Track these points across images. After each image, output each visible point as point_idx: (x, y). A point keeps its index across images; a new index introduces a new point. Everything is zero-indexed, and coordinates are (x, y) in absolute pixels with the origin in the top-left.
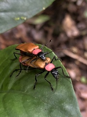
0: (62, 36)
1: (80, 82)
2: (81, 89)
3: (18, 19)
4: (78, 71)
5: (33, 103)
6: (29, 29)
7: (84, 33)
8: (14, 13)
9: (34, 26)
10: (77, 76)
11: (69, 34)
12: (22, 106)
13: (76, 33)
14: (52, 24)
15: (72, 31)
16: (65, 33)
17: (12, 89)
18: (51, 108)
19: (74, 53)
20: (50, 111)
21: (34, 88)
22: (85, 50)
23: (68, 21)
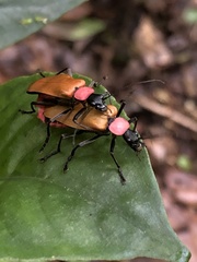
0: (134, 66)
1: (177, 167)
2: (179, 182)
3: (30, 21)
4: (171, 143)
5: (64, 202)
6: (58, 51)
7: (183, 58)
8: (19, 9)
9: (69, 44)
10: (168, 154)
11: (150, 60)
12: (38, 207)
13: (165, 57)
14: (110, 40)
15: (157, 54)
16: (140, 58)
17: (16, 173)
18: (103, 211)
19: (162, 103)
20: (101, 217)
21: (66, 168)
22: (185, 97)
23: (147, 32)
